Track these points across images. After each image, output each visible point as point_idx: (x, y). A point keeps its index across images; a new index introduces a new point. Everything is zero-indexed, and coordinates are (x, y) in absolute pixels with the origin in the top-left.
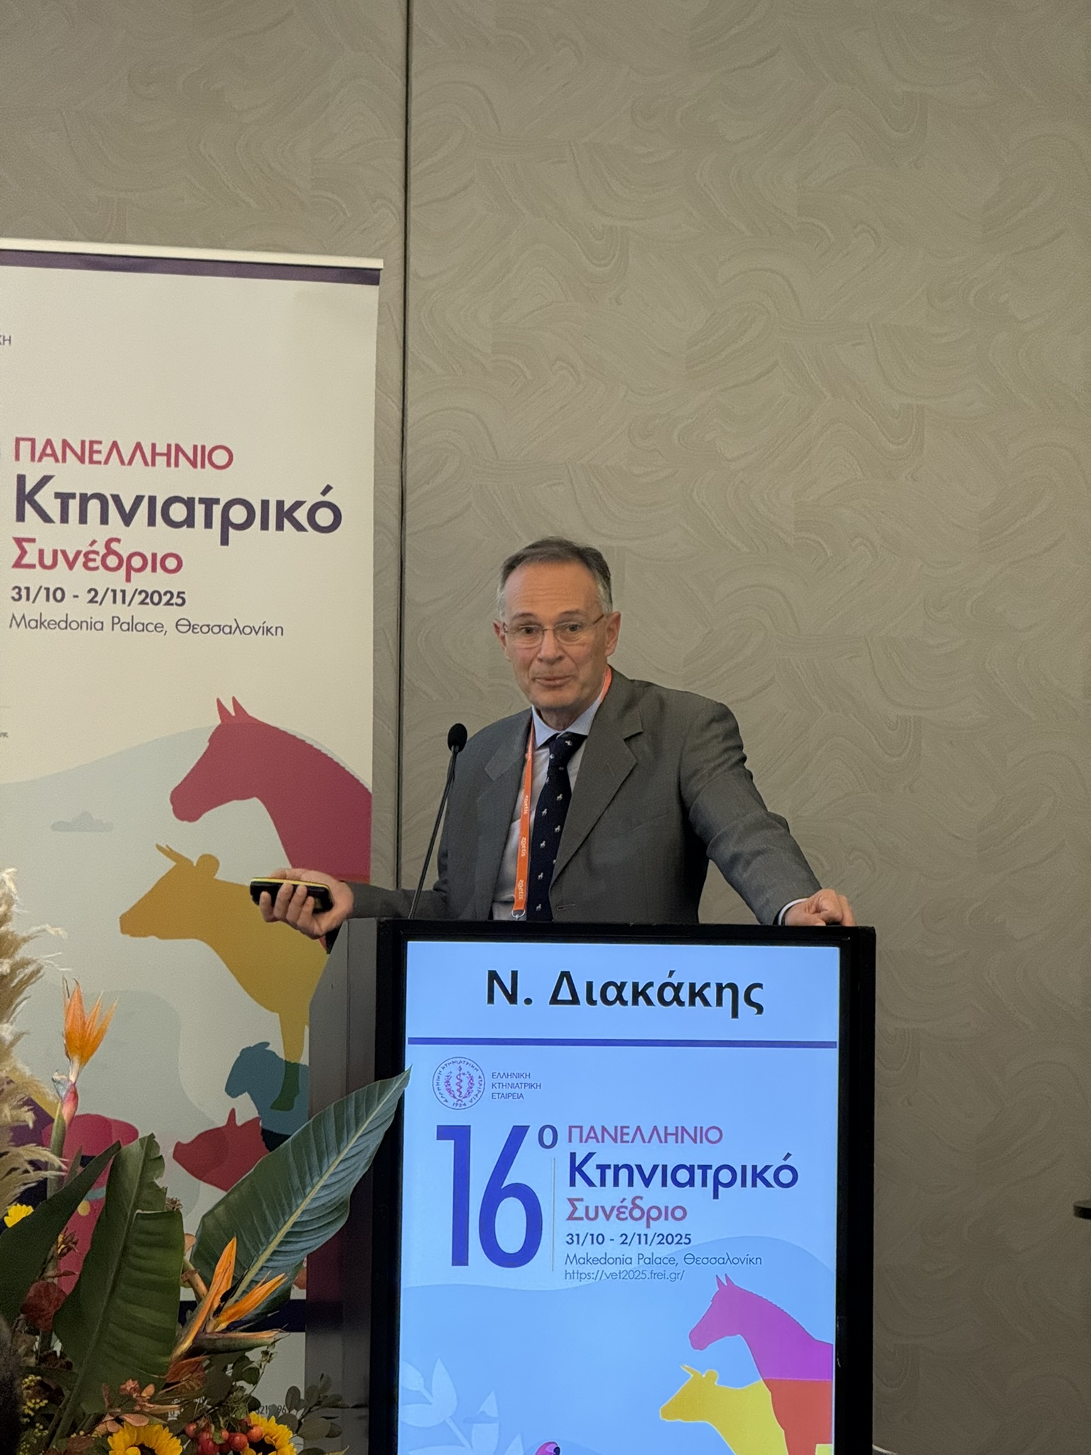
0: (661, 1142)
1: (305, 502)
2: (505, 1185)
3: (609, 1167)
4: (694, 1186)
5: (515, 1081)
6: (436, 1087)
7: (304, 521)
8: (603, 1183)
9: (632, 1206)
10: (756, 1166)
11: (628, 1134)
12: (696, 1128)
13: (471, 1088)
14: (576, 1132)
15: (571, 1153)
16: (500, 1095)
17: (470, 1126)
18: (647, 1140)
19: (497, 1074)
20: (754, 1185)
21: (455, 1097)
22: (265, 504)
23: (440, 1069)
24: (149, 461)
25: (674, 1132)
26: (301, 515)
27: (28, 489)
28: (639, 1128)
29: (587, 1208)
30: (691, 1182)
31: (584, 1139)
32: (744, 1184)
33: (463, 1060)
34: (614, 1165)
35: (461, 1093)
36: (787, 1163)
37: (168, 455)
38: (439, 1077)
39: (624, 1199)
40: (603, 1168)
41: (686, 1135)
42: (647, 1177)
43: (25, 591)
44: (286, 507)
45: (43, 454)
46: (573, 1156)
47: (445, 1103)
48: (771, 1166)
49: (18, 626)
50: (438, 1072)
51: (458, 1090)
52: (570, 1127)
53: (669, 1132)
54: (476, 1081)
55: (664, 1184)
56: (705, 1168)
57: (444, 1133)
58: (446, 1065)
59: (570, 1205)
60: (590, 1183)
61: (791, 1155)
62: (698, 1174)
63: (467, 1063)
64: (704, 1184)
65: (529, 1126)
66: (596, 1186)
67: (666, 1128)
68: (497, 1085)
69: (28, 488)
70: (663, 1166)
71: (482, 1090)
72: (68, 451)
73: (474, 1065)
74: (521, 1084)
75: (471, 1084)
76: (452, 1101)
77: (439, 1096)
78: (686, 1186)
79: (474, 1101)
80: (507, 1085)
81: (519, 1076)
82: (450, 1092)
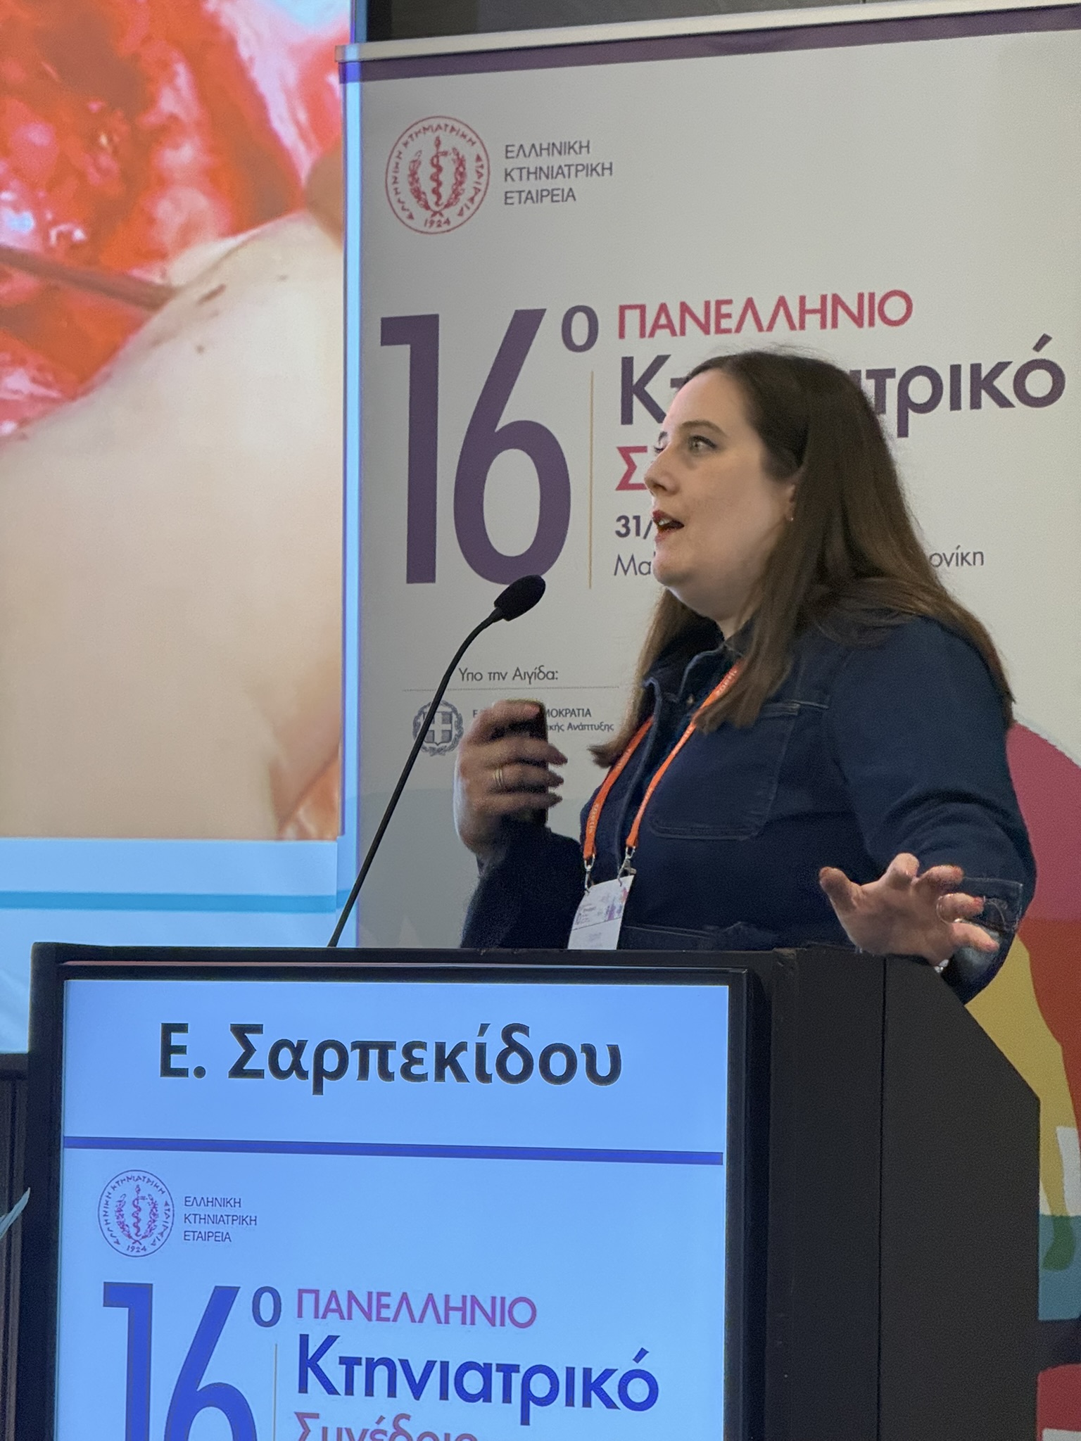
0: (439, 1321)
1: (1009, 363)
2: (203, 1384)
3: (357, 1361)
4: (490, 1401)
5: (218, 1211)
6: (102, 1219)
7: (1009, 393)
8: (349, 1390)
9: (394, 1431)
10: (590, 1369)
11: (387, 1306)
12: (494, 1299)
13: (154, 1221)
14: (308, 1300)
15: (302, 1336)
16: (196, 1234)
17: (152, 1285)
18: (417, 1317)
19: (191, 1199)
20: (587, 1403)
21: (130, 1237)
22: (955, 370)
23: (109, 1189)
24: (797, 324)
25: (460, 1305)
26: (1004, 384)
27: (636, 379)
28: (405, 1298)
29: (325, 1430)
30: (486, 1395)
31: (321, 1311)
32: (570, 1402)
33: (142, 1174)
34: (367, 1359)
35: (138, 1232)
36: (643, 1365)
37: (822, 311)
38: (107, 1202)
39: (382, 1418)
40: (349, 1363)
41: (478, 1311)
42: (417, 1382)
43: (635, 521)
44: (984, 372)
45: (656, 326)
46: (304, 1339)
47: (115, 1245)
48: (616, 1370)
49: (626, 572)
50: (106, 1194)
51: (134, 1223)
52: (301, 1292)
53: (452, 1304)
54: (161, 1209)
55: (444, 1395)
56: (508, 1370)
57: (116, 1294)
58: (117, 1182)
59: (299, 1424)
60: (331, 1389)
61: (648, 1352)
62: (497, 1379)
63: (149, 1180)
64: (507, 1398)
65: (239, 1288)
66: (337, 1393)
67: (447, 1297)
68: (191, 1219)
69: (637, 376)
70: (442, 1362)
71: (169, 1225)
72: (688, 319)
73: (159, 1184)
74: (228, 1216)
75: (154, 1215)
76: (125, 1242)
77: (107, 1234)
78: (479, 1399)
79: (158, 1243)
80: (206, 1218)
81: (226, 1202)
82: (121, 1228)
